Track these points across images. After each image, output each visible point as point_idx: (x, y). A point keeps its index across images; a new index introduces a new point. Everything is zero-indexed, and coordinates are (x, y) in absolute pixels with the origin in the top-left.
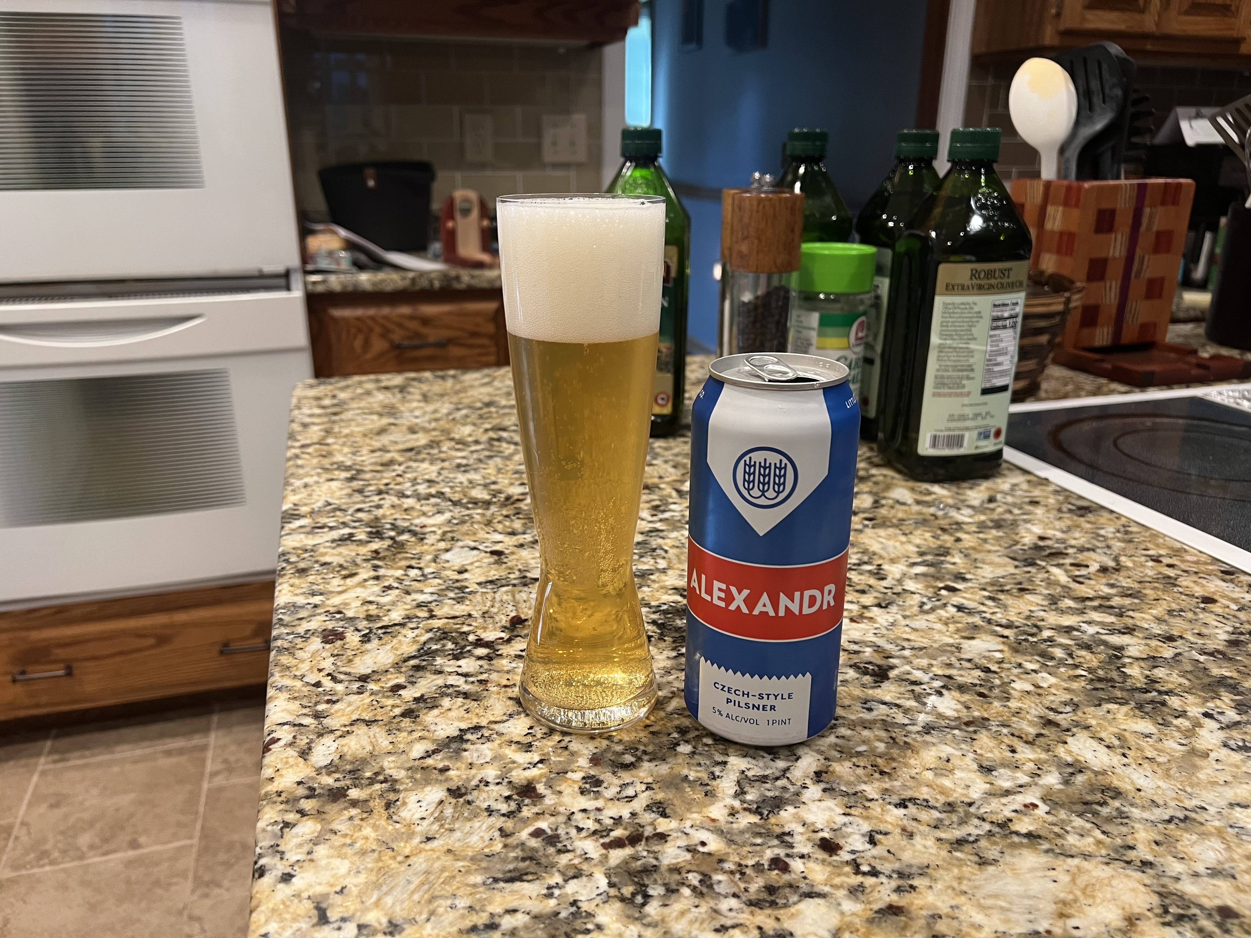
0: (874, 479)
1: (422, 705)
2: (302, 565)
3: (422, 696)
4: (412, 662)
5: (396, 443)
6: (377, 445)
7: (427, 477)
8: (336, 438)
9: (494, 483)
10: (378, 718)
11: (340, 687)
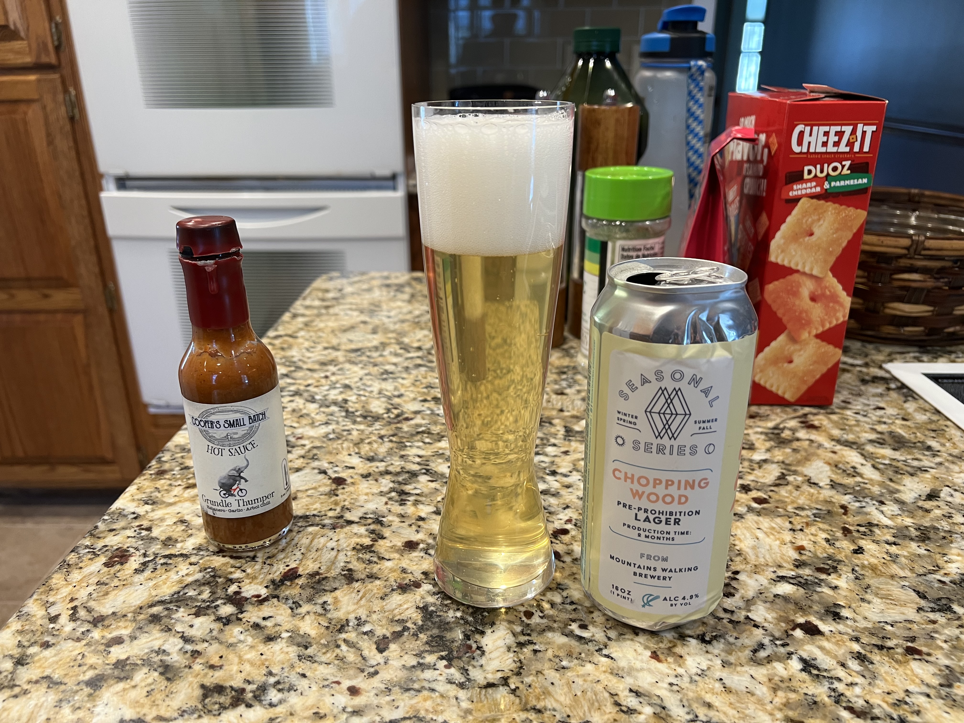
0: (796, 444)
1: (116, 673)
2: (166, 466)
3: (128, 659)
4: (155, 610)
5: (351, 341)
6: (335, 342)
7: (347, 382)
8: (309, 331)
9: (400, 396)
10: (65, 680)
11: (69, 627)
